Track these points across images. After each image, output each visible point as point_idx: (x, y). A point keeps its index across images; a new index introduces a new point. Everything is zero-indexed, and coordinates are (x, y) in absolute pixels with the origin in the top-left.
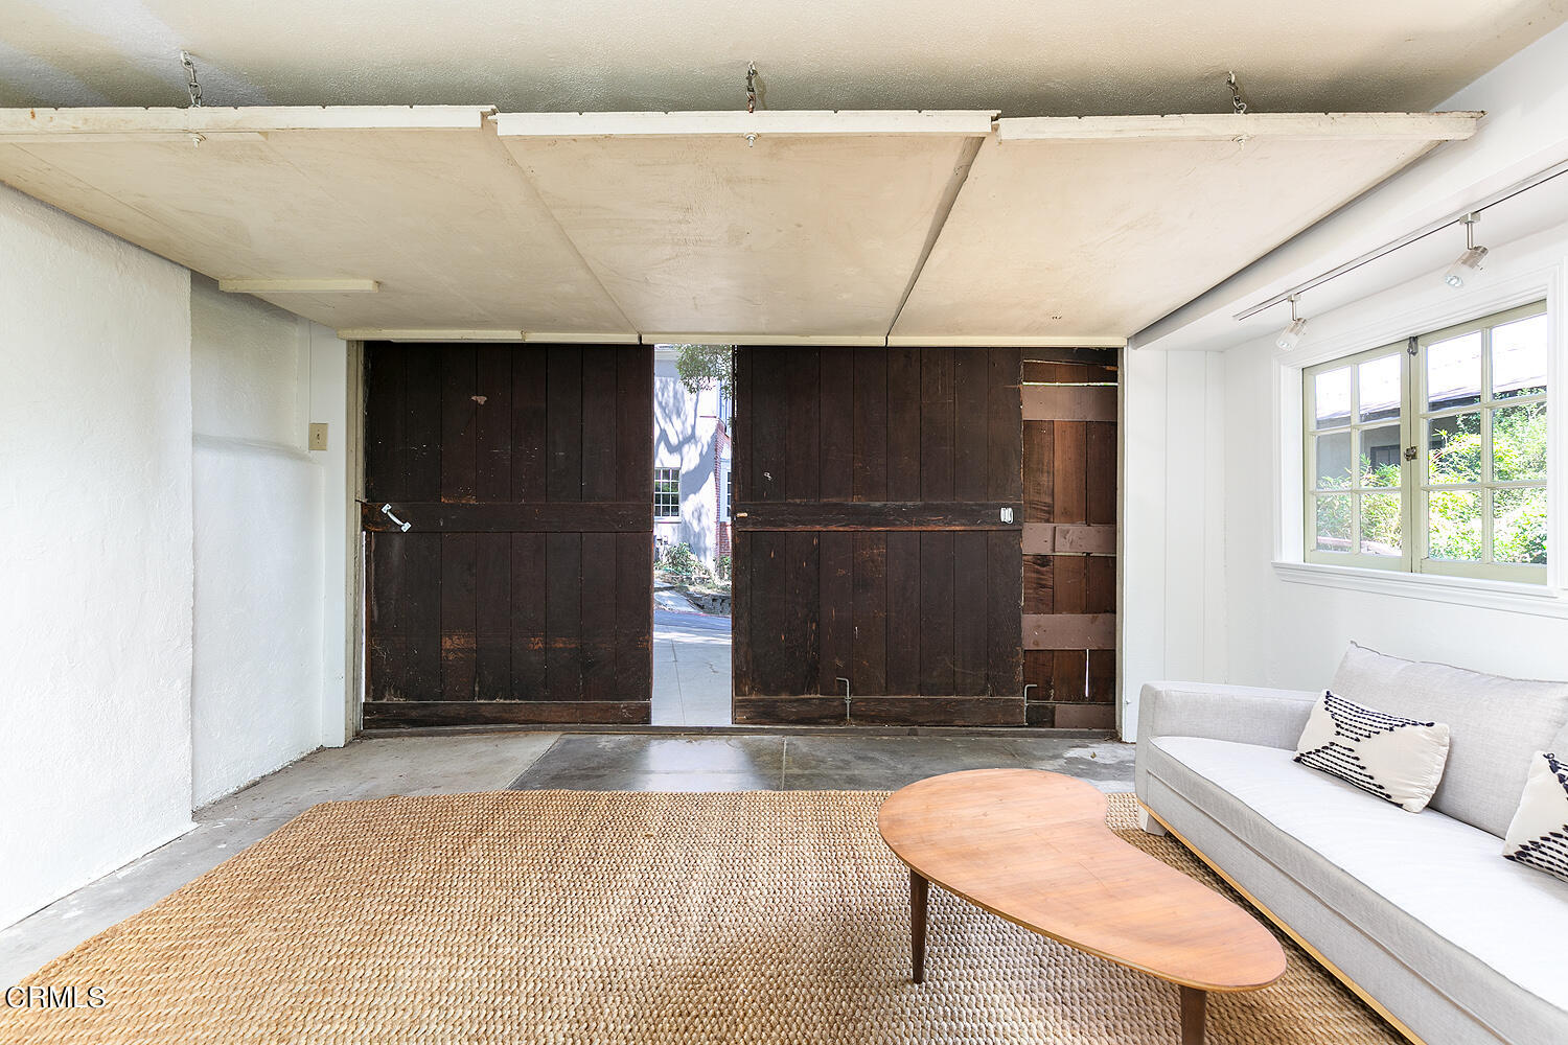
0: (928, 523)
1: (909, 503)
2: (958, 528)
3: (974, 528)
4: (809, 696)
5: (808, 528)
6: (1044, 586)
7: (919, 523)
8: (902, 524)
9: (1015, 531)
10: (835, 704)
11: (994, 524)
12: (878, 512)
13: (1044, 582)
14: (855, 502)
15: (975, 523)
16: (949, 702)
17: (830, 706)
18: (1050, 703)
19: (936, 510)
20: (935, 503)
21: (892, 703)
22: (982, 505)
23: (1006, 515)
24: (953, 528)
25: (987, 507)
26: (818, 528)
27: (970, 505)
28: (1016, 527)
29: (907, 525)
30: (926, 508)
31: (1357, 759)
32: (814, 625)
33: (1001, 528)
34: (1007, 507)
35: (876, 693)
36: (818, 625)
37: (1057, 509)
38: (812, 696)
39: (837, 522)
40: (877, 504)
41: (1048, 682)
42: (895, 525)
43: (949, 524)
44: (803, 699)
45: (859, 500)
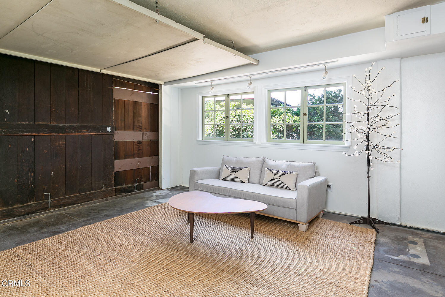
0: (82, 132)
1: (75, 125)
2: (93, 134)
3: (98, 134)
4: (30, 203)
5: (30, 134)
6: (140, 150)
7: (78, 132)
8: (72, 132)
9: (112, 134)
10: (44, 204)
11: (106, 132)
12: (62, 128)
13: (140, 149)
14: (52, 124)
15: (99, 132)
16: (90, 194)
17: (41, 205)
18: (142, 183)
19: (85, 127)
20: (85, 125)
21: (68, 198)
22: (101, 126)
23: (109, 129)
24: (91, 134)
25: (102, 126)
26: (35, 134)
27: (97, 126)
28: (112, 133)
29: (74, 133)
30: (82, 127)
31: (236, 176)
32: (32, 174)
33: (107, 134)
34: (109, 126)
35: (61, 196)
36: (34, 174)
37: (143, 128)
38: (32, 203)
39: (44, 131)
40: (62, 125)
41: (141, 177)
42: (69, 133)
43: (90, 132)
44: (27, 205)
45: (54, 123)
